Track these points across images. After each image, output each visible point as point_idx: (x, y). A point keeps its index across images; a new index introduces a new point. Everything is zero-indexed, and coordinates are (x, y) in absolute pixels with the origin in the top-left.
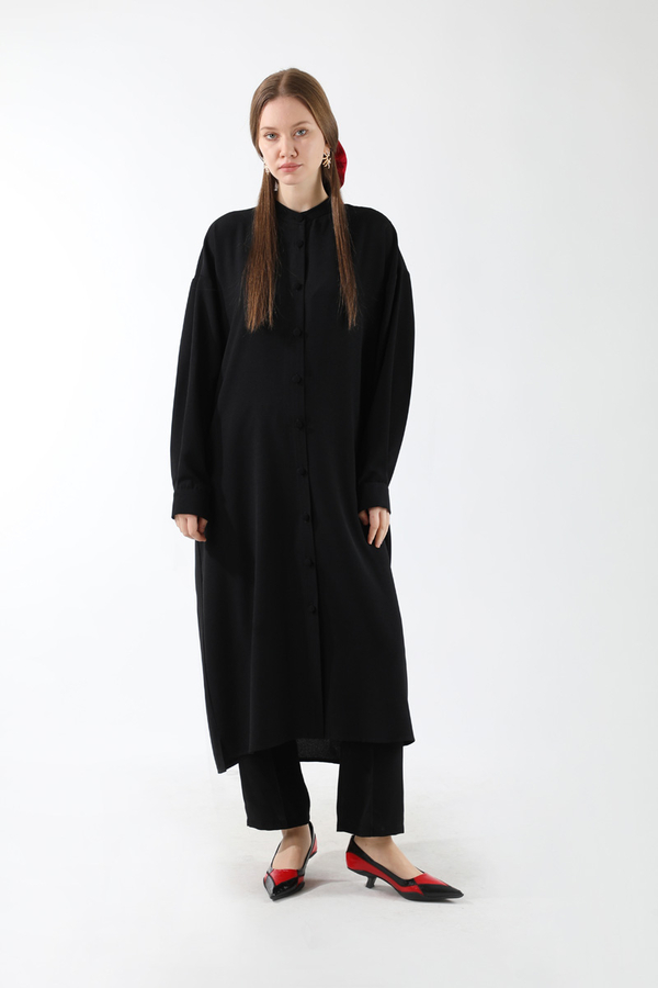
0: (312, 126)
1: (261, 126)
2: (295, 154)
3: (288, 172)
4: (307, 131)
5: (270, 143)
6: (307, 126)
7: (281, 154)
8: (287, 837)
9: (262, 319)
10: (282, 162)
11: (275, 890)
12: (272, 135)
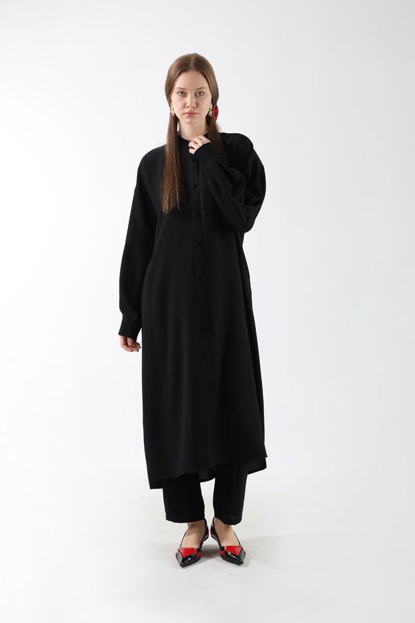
0: (207, 90)
1: (176, 87)
3: (190, 117)
4: (204, 93)
5: (180, 98)
6: (204, 90)
7: (187, 106)
8: (190, 527)
9: (172, 205)
10: (187, 110)
11: (183, 561)
12: (182, 93)
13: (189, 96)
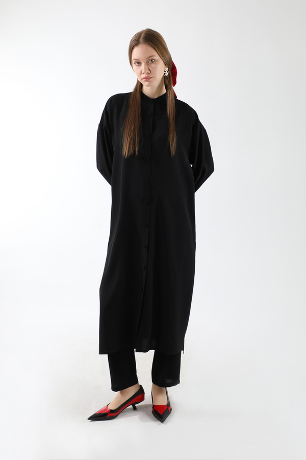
0: (157, 57)
1: (133, 58)
2: (149, 72)
3: (146, 81)
4: (155, 60)
5: (138, 67)
7: (143, 72)
10: (143, 76)
13: (143, 65)
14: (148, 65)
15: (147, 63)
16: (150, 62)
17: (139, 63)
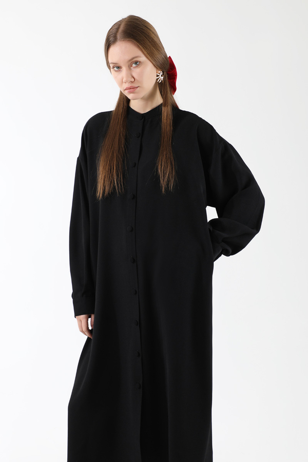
0: (143, 58)
2: (133, 80)
4: (140, 62)
5: (116, 73)
6: (140, 59)
13: (124, 69)
14: (130, 69)
15: (130, 66)
16: (134, 65)
17: (119, 67)
